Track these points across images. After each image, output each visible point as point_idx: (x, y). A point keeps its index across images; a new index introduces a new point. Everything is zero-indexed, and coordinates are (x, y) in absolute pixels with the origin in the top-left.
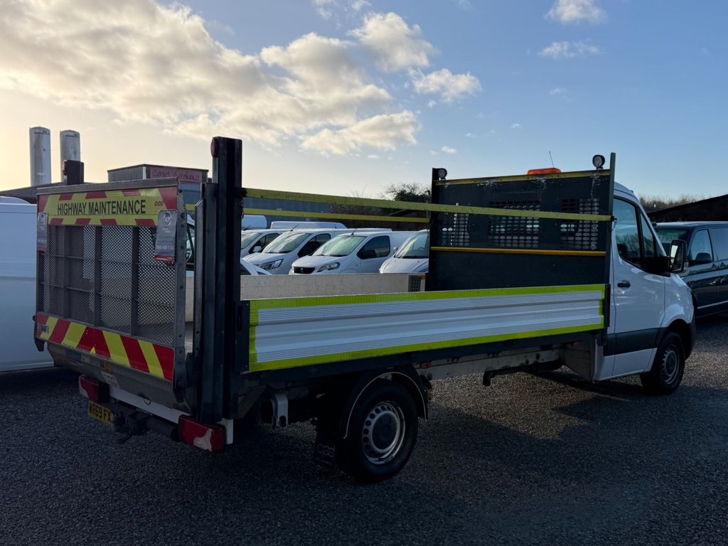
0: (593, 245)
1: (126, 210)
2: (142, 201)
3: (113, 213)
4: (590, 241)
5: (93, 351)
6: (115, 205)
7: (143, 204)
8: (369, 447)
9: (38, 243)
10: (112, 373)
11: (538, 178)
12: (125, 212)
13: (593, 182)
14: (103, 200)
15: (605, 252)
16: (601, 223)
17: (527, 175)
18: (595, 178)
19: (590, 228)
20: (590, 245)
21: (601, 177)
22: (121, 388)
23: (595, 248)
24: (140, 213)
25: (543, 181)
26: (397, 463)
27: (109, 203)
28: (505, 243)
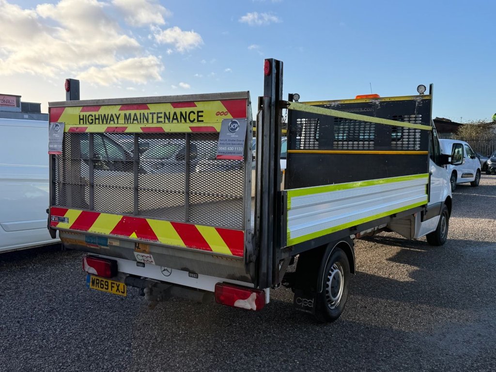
0: (417, 147)
1: (177, 119)
2: (198, 112)
3: (158, 122)
4: (414, 144)
5: (134, 236)
6: (162, 115)
7: (200, 114)
8: (328, 297)
9: (50, 148)
10: (150, 253)
11: (373, 101)
12: (175, 121)
13: (417, 104)
14: (146, 112)
15: (427, 152)
16: (423, 132)
17: (355, 99)
18: (418, 101)
19: (415, 135)
20: (414, 147)
21: (423, 100)
22: (157, 264)
23: (418, 148)
24: (196, 121)
25: (377, 103)
26: (342, 306)
27: (153, 114)
28: (348, 147)
